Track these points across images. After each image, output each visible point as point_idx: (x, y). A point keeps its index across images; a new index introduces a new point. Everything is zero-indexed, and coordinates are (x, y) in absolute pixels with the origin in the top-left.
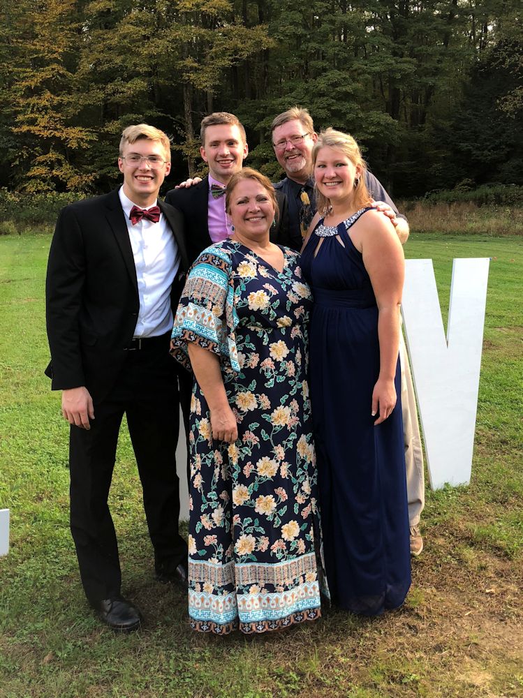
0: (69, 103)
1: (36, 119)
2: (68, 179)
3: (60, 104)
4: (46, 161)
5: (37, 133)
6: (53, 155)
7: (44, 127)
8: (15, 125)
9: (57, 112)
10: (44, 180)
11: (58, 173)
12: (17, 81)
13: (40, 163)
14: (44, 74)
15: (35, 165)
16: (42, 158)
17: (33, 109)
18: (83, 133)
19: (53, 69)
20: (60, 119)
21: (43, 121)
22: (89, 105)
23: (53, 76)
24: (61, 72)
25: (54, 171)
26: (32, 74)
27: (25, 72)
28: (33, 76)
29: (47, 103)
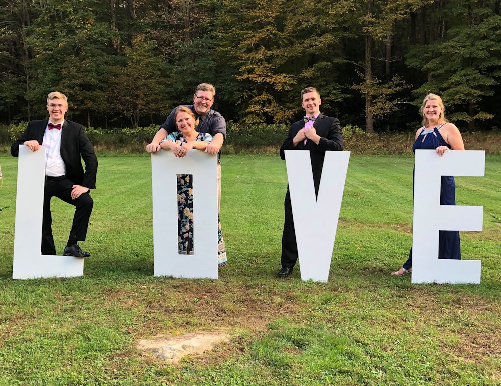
0: (277, 55)
1: (254, 69)
2: (275, 114)
3: (271, 57)
4: (259, 100)
5: (254, 79)
6: (264, 96)
7: (259, 75)
8: (240, 74)
9: (269, 63)
10: (258, 115)
11: (267, 110)
12: (241, 40)
13: (256, 102)
14: (260, 34)
15: (252, 104)
16: (256, 99)
17: (251, 61)
18: (287, 78)
19: (268, 30)
20: (271, 68)
21: (258, 70)
22: (292, 56)
23: (267, 35)
24: (273, 32)
25: (265, 108)
26: (252, 34)
27: (248, 33)
28: (254, 36)
29: (261, 56)
